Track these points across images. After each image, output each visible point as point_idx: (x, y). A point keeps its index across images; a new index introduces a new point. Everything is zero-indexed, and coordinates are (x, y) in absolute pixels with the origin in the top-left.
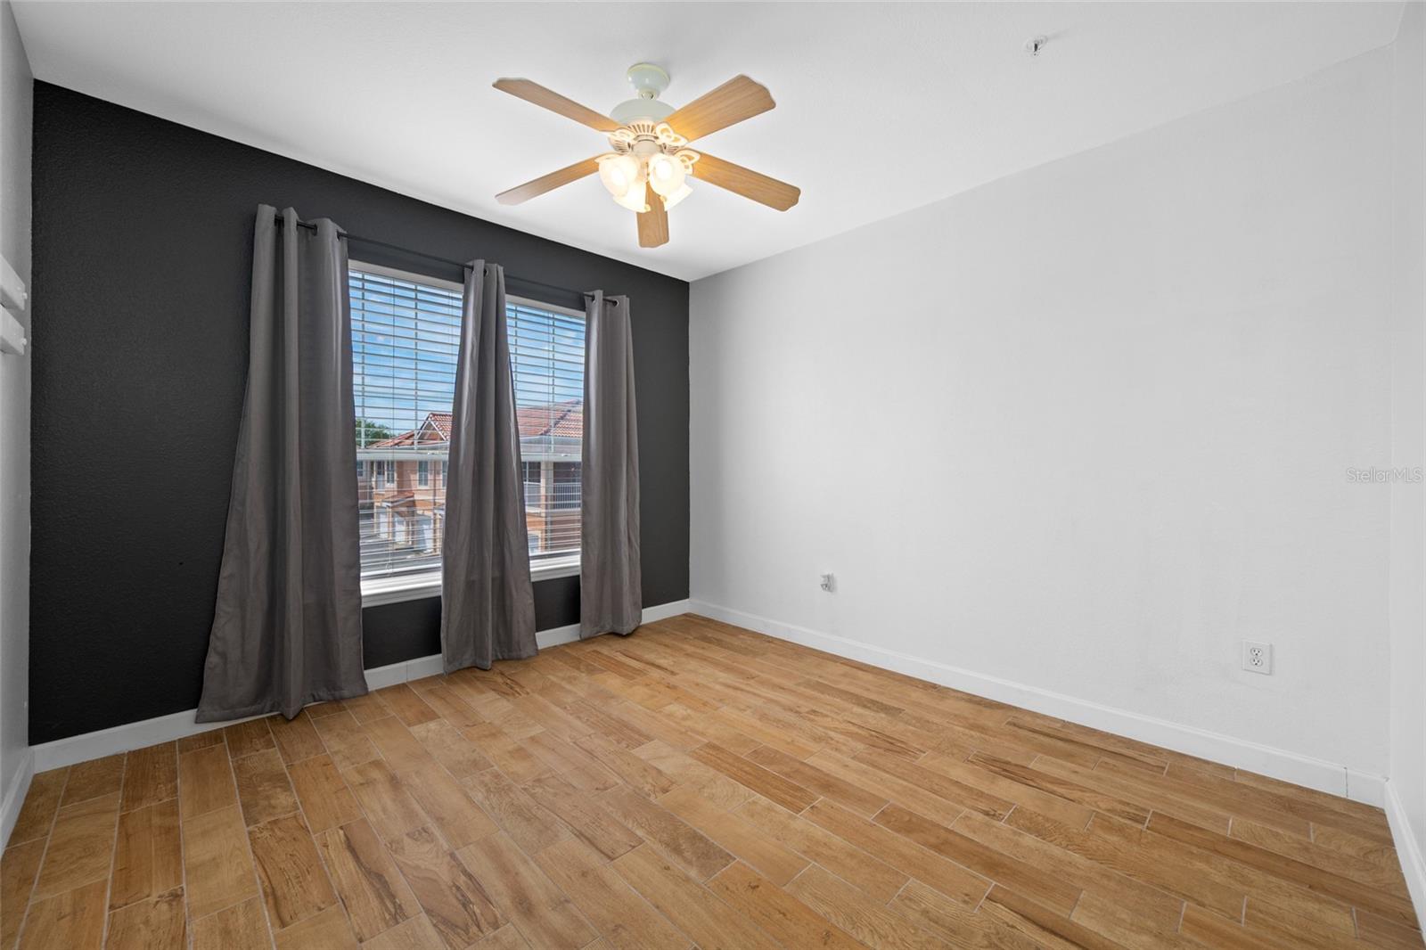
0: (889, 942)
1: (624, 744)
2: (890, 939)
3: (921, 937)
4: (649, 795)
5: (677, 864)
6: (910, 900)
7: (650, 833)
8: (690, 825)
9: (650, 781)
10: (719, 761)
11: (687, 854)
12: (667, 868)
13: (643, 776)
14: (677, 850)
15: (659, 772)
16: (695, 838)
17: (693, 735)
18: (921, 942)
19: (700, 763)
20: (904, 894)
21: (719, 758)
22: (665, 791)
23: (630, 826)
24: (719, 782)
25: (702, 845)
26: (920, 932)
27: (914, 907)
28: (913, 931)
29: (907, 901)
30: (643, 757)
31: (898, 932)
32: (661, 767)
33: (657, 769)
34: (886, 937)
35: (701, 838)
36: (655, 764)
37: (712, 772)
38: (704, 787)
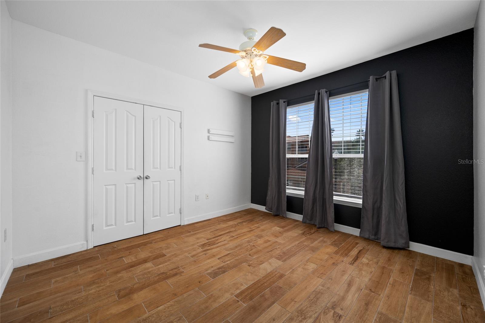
0: (166, 308)
2: (167, 309)
3: (163, 317)
6: (179, 320)
18: (161, 317)
20: (182, 318)
26: (165, 318)
27: (176, 320)
28: (166, 316)
29: (179, 318)
31: (169, 312)
34: (168, 308)
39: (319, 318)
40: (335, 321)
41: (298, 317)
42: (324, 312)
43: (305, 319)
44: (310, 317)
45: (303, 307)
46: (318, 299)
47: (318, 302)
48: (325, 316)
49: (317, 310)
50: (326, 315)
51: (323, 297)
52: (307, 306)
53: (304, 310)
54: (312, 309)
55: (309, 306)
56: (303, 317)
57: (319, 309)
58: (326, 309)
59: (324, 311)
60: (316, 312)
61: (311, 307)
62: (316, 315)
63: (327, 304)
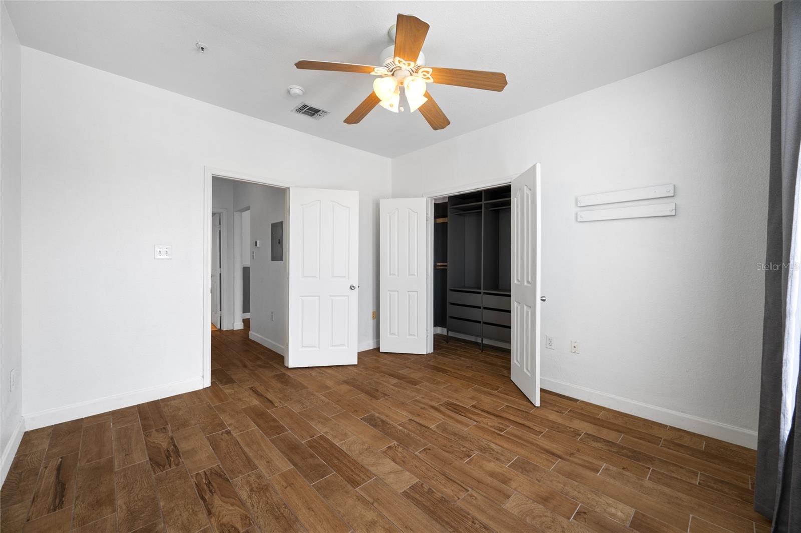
1: (426, 487)
4: (398, 445)
5: (383, 417)
7: (395, 428)
8: (377, 431)
9: (399, 455)
10: (353, 468)
11: (379, 420)
12: (387, 416)
13: (404, 457)
14: (383, 422)
15: (394, 461)
16: (375, 426)
17: (368, 498)
19: (366, 467)
21: (352, 471)
22: (390, 448)
23: (405, 431)
24: (358, 452)
25: (372, 423)
30: (407, 473)
32: (393, 464)
33: (396, 463)
35: (372, 425)
36: (397, 467)
37: (359, 460)
38: (367, 450)
39: (242, 507)
40: (225, 526)
41: (259, 484)
42: (247, 517)
43: (252, 490)
44: (250, 497)
45: (271, 494)
46: (277, 518)
47: (271, 517)
48: (241, 515)
49: (255, 509)
50: (241, 518)
51: (277, 528)
52: (270, 499)
53: (265, 493)
54: (261, 504)
55: (269, 501)
56: (255, 489)
57: (258, 512)
58: (251, 522)
59: (249, 518)
60: (253, 506)
61: (265, 503)
62: (249, 505)
63: (259, 528)
